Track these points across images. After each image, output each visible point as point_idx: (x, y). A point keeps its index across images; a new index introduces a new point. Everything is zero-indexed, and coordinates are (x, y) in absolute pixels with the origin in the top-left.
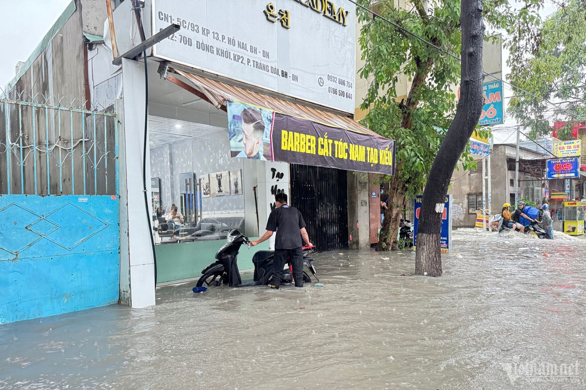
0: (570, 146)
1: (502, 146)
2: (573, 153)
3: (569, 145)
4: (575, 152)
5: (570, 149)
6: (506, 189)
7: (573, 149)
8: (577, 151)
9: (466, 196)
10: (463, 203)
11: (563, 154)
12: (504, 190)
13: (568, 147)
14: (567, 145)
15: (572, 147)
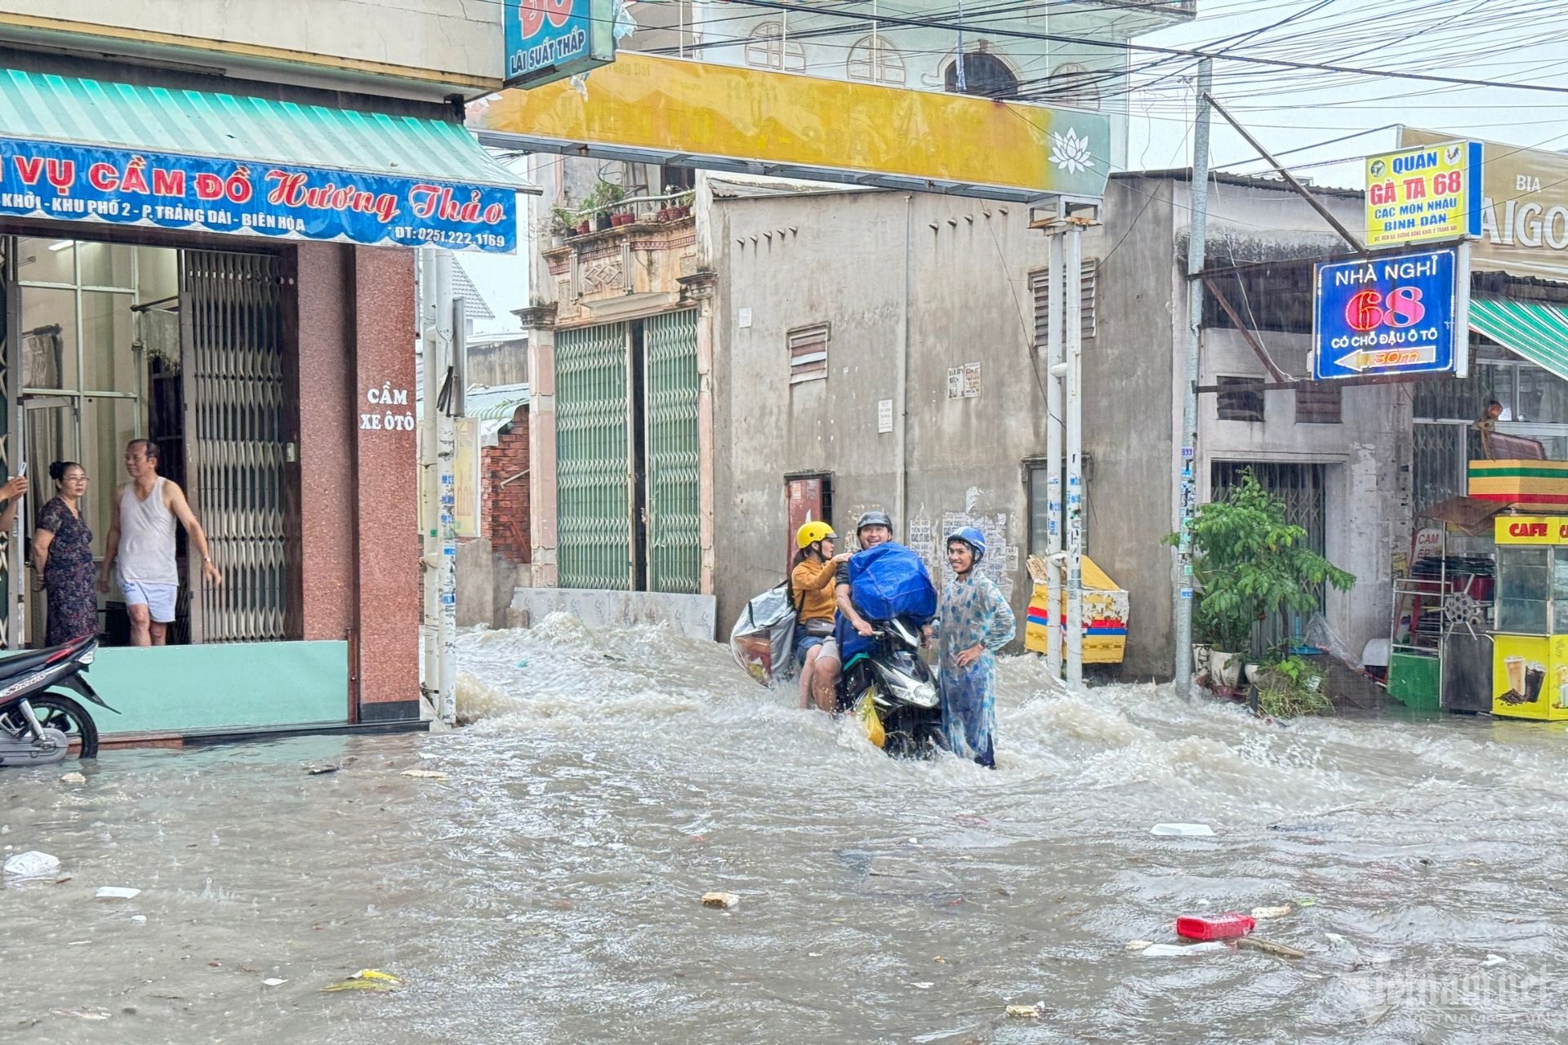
0: (1419, 181)
1: (1163, 185)
2: (1434, 220)
3: (1414, 174)
4: (1443, 219)
5: (1419, 200)
6: (1170, 438)
7: (1431, 196)
8: (1449, 212)
9: (1019, 473)
10: (1007, 512)
11: (1388, 227)
12: (1162, 446)
13: (1408, 183)
14: (1406, 175)
15: (1429, 187)
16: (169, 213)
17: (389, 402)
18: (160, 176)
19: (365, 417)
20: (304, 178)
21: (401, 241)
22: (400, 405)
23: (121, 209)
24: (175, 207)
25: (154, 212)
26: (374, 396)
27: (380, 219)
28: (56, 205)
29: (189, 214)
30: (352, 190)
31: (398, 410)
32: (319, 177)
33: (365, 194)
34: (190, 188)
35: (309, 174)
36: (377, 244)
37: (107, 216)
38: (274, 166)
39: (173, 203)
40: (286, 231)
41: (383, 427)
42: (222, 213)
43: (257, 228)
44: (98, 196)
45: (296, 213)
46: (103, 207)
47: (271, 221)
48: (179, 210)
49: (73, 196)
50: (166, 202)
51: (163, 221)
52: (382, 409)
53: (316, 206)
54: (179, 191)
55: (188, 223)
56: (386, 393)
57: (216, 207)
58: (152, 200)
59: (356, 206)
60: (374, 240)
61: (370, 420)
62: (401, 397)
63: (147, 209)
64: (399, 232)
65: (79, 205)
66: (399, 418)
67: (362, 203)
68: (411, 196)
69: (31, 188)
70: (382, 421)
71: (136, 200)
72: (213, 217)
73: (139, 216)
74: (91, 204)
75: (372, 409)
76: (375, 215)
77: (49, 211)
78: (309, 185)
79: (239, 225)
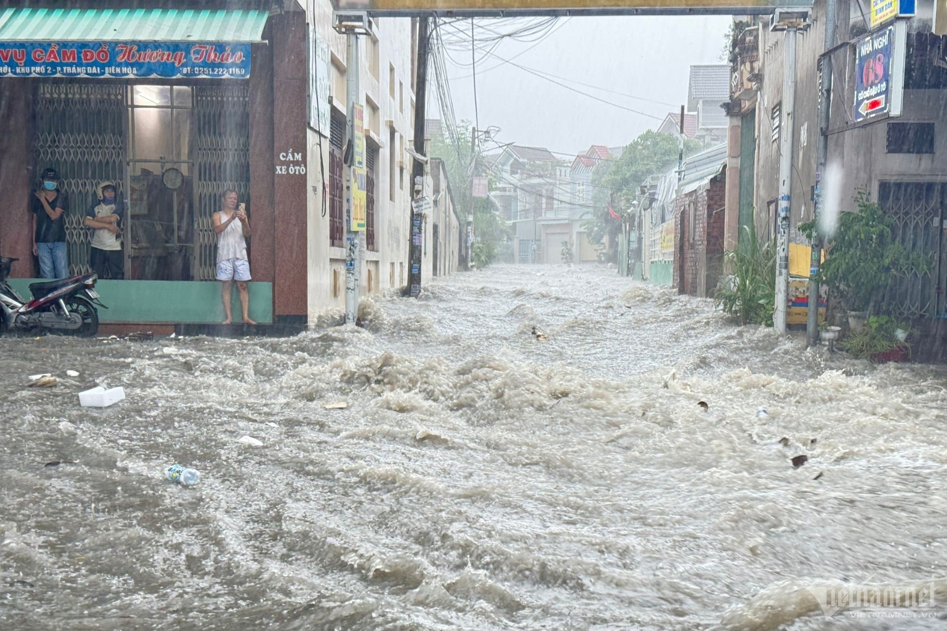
11: (877, 13)
16: (68, 69)
17: (292, 159)
18: (65, 53)
19: (278, 168)
20: (135, 48)
21: (185, 75)
22: (298, 161)
23: (46, 70)
24: (72, 67)
25: (62, 70)
26: (283, 156)
27: (176, 65)
28: (18, 70)
29: (79, 70)
30: (160, 51)
31: (296, 163)
32: (143, 46)
33: (166, 53)
34: (79, 58)
35: (138, 45)
36: (174, 77)
37: (40, 74)
38: (120, 43)
39: (71, 65)
40: (127, 74)
41: (288, 172)
42: (94, 68)
43: (112, 74)
44: (35, 65)
45: (132, 65)
46: (38, 69)
47: (118, 70)
48: (74, 68)
49: (25, 66)
50: (68, 65)
51: (67, 74)
52: (287, 164)
53: (142, 61)
54: (74, 59)
55: (79, 74)
56: (290, 155)
57: (91, 65)
58: (62, 65)
59: (162, 59)
60: (173, 75)
61: (281, 170)
62: (298, 157)
63: (59, 69)
64: (185, 70)
65: (28, 70)
66: (297, 168)
67: (165, 57)
68: (192, 52)
69: (6, 64)
70: (287, 170)
71: (54, 65)
72: (89, 70)
73: (56, 73)
74: (33, 69)
75: (283, 163)
76: (173, 63)
77: (15, 73)
78: (138, 51)
79: (103, 73)
